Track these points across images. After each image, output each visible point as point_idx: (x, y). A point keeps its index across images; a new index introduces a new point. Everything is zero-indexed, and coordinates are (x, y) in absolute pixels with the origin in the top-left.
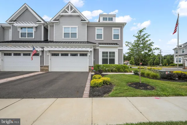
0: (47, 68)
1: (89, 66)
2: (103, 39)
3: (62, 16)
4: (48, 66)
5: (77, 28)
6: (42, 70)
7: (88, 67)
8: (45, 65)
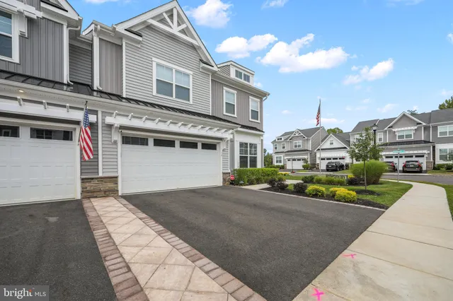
0: (111, 185)
1: (224, 173)
2: (235, 116)
3: (150, 27)
4: (117, 177)
5: (191, 77)
6: (88, 192)
7: (222, 175)
8: (101, 175)
